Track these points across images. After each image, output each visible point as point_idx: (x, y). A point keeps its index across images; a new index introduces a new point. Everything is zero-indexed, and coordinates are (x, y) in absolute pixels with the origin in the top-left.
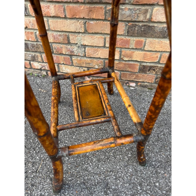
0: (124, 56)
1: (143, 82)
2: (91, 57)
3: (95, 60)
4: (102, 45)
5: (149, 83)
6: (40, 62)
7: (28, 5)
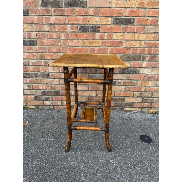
0: (98, 94)
2: (81, 96)
3: (83, 97)
4: (87, 89)
6: (51, 101)
7: (51, 74)
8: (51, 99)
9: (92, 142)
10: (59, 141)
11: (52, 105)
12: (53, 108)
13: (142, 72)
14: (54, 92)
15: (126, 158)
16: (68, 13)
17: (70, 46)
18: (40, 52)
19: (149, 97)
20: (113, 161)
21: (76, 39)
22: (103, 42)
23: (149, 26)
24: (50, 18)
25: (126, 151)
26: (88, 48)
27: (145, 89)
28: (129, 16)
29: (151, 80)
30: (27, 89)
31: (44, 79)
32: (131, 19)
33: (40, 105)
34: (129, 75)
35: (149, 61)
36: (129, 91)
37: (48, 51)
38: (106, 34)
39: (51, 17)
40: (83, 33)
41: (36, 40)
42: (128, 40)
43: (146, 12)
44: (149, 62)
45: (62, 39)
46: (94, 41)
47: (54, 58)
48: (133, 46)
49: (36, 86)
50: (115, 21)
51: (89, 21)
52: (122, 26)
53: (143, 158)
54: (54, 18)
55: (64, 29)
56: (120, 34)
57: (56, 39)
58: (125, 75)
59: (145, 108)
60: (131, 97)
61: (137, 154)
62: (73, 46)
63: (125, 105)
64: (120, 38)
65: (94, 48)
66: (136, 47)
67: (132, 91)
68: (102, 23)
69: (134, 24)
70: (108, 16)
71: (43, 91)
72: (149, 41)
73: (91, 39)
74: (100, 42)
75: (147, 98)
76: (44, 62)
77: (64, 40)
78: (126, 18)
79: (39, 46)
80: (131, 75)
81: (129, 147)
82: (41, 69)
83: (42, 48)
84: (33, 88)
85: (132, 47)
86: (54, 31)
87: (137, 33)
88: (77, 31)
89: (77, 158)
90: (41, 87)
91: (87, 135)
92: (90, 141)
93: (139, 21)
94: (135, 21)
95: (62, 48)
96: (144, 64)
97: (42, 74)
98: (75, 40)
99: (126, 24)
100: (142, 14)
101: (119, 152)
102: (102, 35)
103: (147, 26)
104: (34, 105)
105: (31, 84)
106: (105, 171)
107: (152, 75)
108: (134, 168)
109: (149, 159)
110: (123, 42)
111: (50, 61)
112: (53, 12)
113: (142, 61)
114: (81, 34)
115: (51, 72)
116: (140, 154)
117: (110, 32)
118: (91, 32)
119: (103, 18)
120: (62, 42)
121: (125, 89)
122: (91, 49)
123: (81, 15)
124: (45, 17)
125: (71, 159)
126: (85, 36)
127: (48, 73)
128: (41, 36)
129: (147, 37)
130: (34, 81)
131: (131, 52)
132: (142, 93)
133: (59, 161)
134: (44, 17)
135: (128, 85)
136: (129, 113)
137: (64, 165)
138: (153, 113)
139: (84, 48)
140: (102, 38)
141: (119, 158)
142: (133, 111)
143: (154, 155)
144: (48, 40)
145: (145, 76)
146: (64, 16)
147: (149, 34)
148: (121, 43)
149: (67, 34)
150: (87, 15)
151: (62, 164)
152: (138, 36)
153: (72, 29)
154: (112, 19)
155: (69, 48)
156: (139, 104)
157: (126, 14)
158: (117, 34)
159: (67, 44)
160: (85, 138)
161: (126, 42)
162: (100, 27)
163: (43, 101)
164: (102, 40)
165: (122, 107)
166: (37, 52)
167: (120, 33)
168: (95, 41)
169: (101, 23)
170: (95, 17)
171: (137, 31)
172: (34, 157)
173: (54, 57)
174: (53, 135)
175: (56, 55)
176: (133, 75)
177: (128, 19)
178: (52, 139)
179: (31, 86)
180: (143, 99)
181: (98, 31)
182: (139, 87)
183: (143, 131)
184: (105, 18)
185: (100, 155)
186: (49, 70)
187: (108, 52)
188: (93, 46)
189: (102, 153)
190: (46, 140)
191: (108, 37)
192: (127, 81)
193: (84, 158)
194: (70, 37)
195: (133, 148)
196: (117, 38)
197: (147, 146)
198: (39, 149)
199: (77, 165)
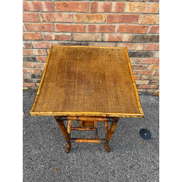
7: (37, 57)
10: (59, 140)
13: (158, 55)
15: (123, 159)
17: (59, 22)
20: (111, 164)
22: (109, 16)
25: (124, 151)
26: (85, 24)
27: (156, 73)
31: (30, 62)
34: (139, 59)
36: (137, 74)
37: (26, 29)
38: (114, 3)
40: (77, 2)
42: (148, 13)
45: (44, 12)
46: (95, 14)
47: (38, 39)
48: (154, 22)
53: (139, 159)
56: (137, 4)
57: (35, 11)
58: (135, 58)
59: (150, 89)
60: (137, 80)
61: (134, 154)
62: (62, 22)
64: (137, 10)
65: (94, 24)
67: (139, 75)
71: (32, 75)
74: (104, 16)
75: (156, 81)
76: (25, 44)
77: (47, 13)
80: (142, 58)
81: (127, 146)
85: (152, 24)
89: (78, 160)
90: (29, 71)
98: (65, 13)
101: (117, 152)
102: (108, 6)
104: (26, 87)
106: (103, 174)
108: (130, 170)
109: (145, 160)
110: (140, 16)
111: (33, 42)
114: (73, 3)
115: (37, 55)
116: (138, 153)
117: (121, 1)
120: (44, 16)
122: (89, 26)
125: (72, 162)
126: (80, 7)
127: (33, 56)
131: (149, 31)
132: (151, 76)
133: (61, 163)
135: (136, 69)
137: (66, 169)
138: (158, 95)
139: (78, 24)
140: (107, 10)
141: (117, 160)
143: (150, 155)
148: (135, 19)
149: (51, 4)
151: (64, 168)
155: (57, 25)
156: (145, 86)
158: (133, 3)
159: (53, 20)
160: (85, 135)
161: (144, 17)
164: (107, 14)
167: (138, 2)
168: (97, 14)
172: (37, 159)
173: (37, 37)
174: (52, 131)
175: (39, 35)
176: (145, 59)
182: (150, 71)
183: (144, 123)
185: (99, 156)
186: (34, 53)
187: (115, 31)
188: (93, 22)
189: (101, 153)
190: (46, 137)
191: (117, 9)
192: (135, 65)
193: (85, 160)
194: (56, 9)
195: (132, 146)
196: (131, 10)
197: (145, 144)
198: (40, 149)
199: (78, 168)
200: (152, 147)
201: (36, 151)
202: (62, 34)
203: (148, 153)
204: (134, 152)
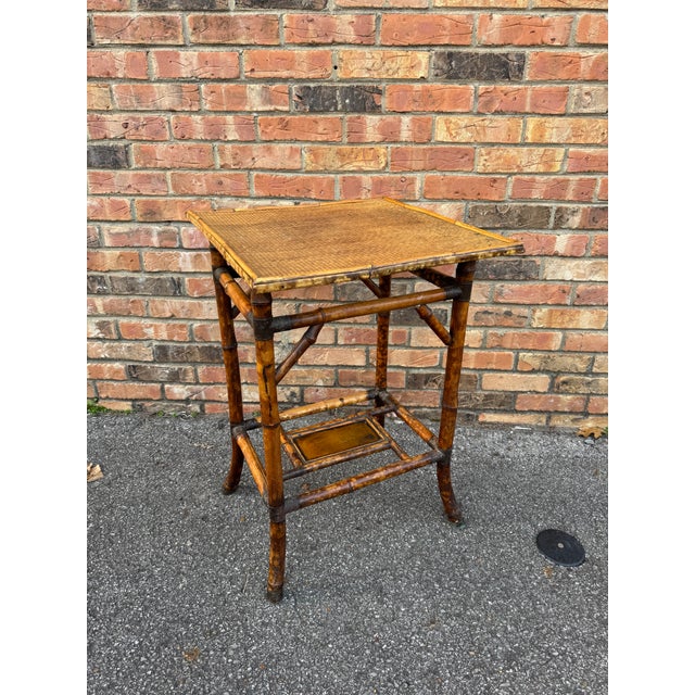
1: (418, 407)
2: (308, 366)
3: (317, 370)
4: (330, 341)
5: (430, 408)
6: (190, 384)
7: (186, 279)
8: (190, 377)
9: (345, 558)
10: (217, 553)
11: (194, 398)
12: (199, 411)
13: (554, 272)
14: (203, 350)
15: (475, 627)
16: (252, 36)
17: (262, 170)
18: (141, 195)
19: (580, 373)
20: (422, 641)
21: (285, 141)
22: (395, 153)
23: (586, 87)
24: (178, 56)
25: (478, 599)
26: (332, 176)
27: (564, 342)
28: (502, 46)
29: (587, 306)
30: (98, 339)
31: (162, 298)
32: (510, 57)
33: (149, 400)
34: (498, 285)
35: (583, 229)
36: (500, 347)
37: (174, 187)
38: (406, 119)
39: (183, 53)
40: (313, 116)
41: (126, 146)
42: (497, 143)
43: (575, 27)
44: (582, 234)
45: (228, 142)
46: (359, 147)
48: (518, 166)
49: (130, 328)
50: (445, 67)
51: (336, 68)
52: (472, 87)
53: (543, 628)
54: (196, 53)
55: (236, 100)
56: (464, 120)
57: (206, 140)
58: (483, 283)
59: (562, 416)
60: (506, 371)
61: (520, 611)
62: (271, 170)
63: (481, 402)
64: (465, 136)
65: (356, 175)
66: (531, 173)
67: (511, 350)
68: (391, 72)
69: (521, 79)
70: (413, 46)
71: (159, 347)
72: (582, 150)
73: (346, 140)
74: (384, 150)
75: (572, 376)
76: (159, 234)
77: (236, 145)
78: (488, 50)
79: (137, 169)
80: (506, 284)
81: (488, 581)
82: (148, 263)
83: (149, 177)
84: (119, 334)
85: (515, 174)
86: (194, 109)
87: (533, 114)
88: (286, 108)
89: (284, 622)
90: (151, 332)
91: (325, 527)
92: (336, 553)
93: (542, 67)
94: (527, 66)
95: (230, 177)
96: (562, 241)
97: (155, 280)
98: (282, 145)
99: (491, 79)
100: (556, 35)
101: (449, 600)
102: (390, 124)
103: (577, 86)
104: (127, 400)
105: (111, 319)
106: (389, 680)
107: (593, 287)
108: (504, 669)
109: (569, 634)
110: (477, 150)
111: (183, 228)
112: (191, 30)
113: (554, 229)
114: (305, 119)
115: (187, 273)
116: (535, 609)
117: (424, 112)
118: (345, 110)
119: (395, 51)
120: (227, 152)
121: (484, 340)
122: (344, 180)
123: (305, 40)
124: (156, 53)
125: (258, 629)
126: (320, 130)
127: (175, 276)
128: (143, 131)
129: (576, 131)
130: (124, 306)
131: (509, 192)
132: (552, 355)
133: (211, 633)
134: (152, 50)
135: (495, 326)
136: (498, 436)
137: (231, 653)
138: (592, 435)
139: (314, 175)
140: (390, 136)
141: (447, 629)
142: (514, 425)
143: (589, 617)
144: (174, 145)
145: (566, 289)
146: (235, 48)
147: (584, 120)
148: (467, 158)
149: (248, 122)
150: (330, 41)
151: (223, 650)
152: (540, 128)
153: (270, 101)
154: (430, 57)
155: (257, 176)
156: (539, 398)
157: (488, 36)
158: (453, 118)
159: (248, 163)
161: (489, 154)
162: (380, 92)
163: (159, 386)
164: (390, 146)
165: (470, 409)
166: (131, 195)
167: (464, 116)
168: (363, 146)
169: (384, 76)
170: (360, 50)
171: (534, 105)
172: (116, 614)
174: (192, 524)
175: (205, 206)
176: (516, 286)
177: (497, 57)
178: (189, 544)
179: (112, 327)
180: (556, 381)
181: (375, 109)
182: (541, 332)
183: (550, 512)
184: (401, 52)
185: (372, 612)
186: (181, 265)
187: (414, 195)
188: (355, 168)
189: (381, 602)
190: (166, 543)
191: (414, 134)
192: (490, 308)
193: (311, 624)
194: (259, 132)
195: (507, 583)
196: (451, 134)
197: (563, 578)
198: (137, 582)
199: (282, 653)
200: (592, 589)
201: (119, 587)
202: (269, 202)
203: (581, 611)
204: (518, 605)
